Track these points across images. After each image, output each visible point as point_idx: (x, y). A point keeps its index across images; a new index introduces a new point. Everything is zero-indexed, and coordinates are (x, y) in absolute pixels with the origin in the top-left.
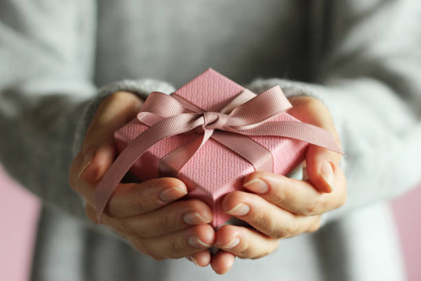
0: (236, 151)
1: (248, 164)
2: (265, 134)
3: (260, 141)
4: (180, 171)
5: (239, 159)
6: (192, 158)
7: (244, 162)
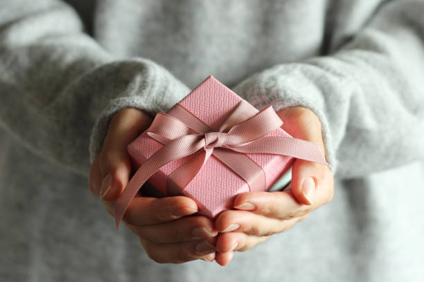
0: (233, 169)
1: (243, 181)
2: (258, 152)
3: (254, 158)
4: (185, 189)
5: (235, 177)
6: (195, 178)
7: (240, 180)
